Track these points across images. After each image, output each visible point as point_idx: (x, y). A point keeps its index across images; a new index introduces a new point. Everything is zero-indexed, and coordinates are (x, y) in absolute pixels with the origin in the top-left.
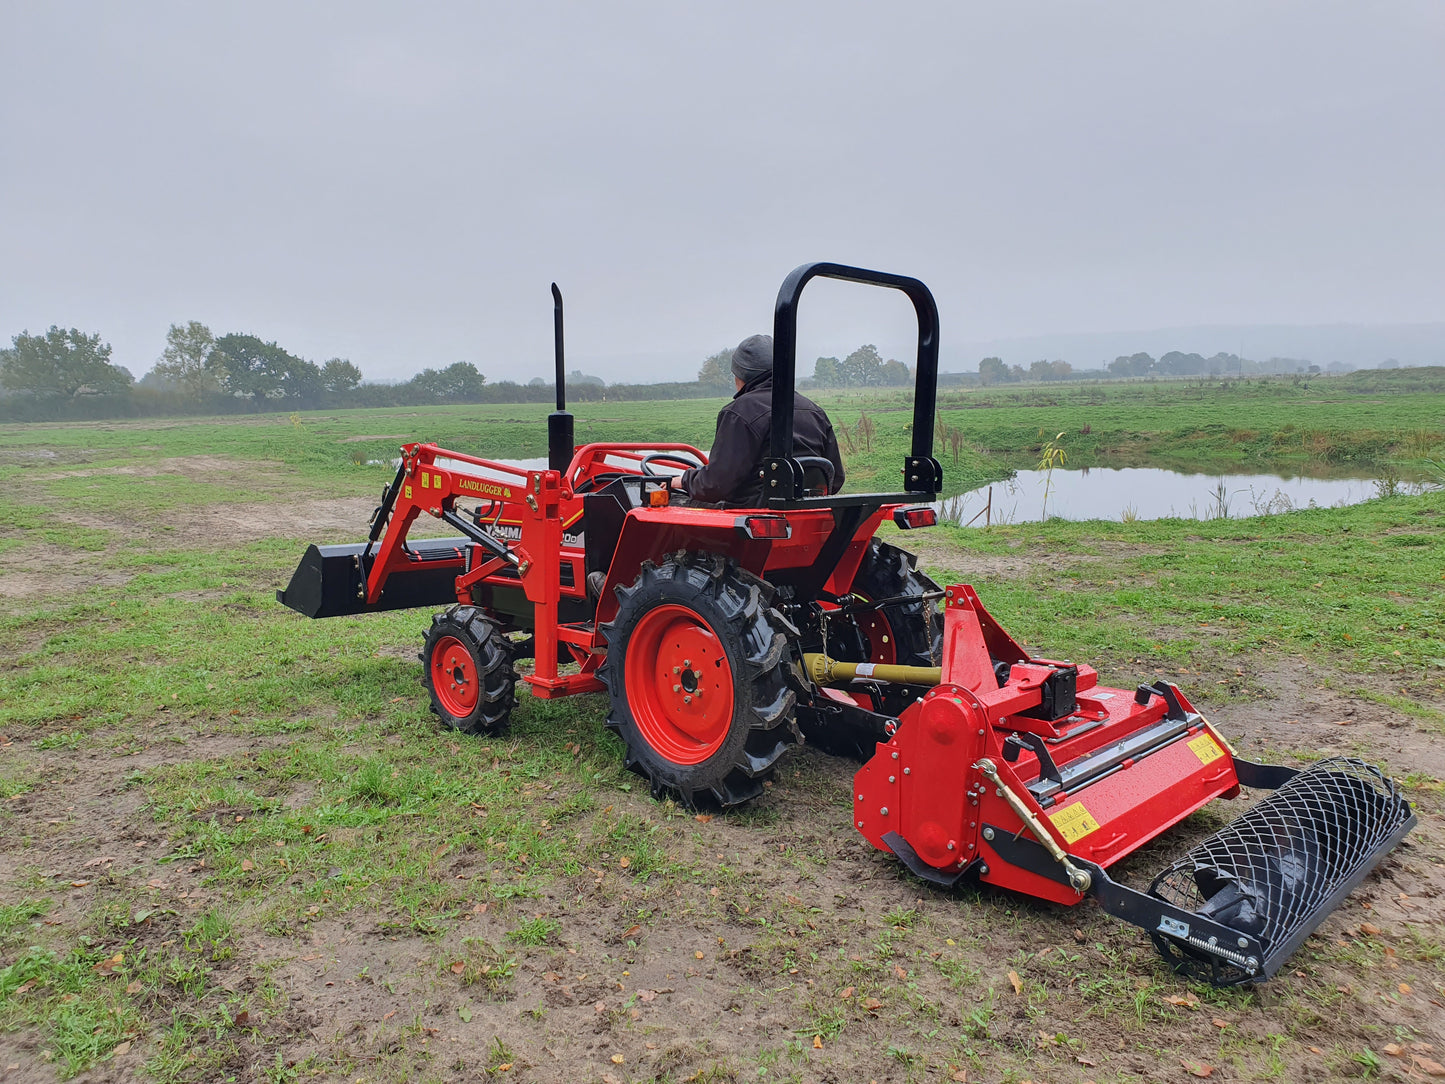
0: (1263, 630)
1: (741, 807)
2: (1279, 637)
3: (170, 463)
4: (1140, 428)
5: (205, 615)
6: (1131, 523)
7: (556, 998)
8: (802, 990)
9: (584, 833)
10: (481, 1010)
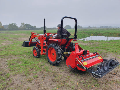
0: (109, 51)
1: (57, 66)
2: (110, 51)
3: (20, 34)
4: (101, 32)
5: (18, 47)
6: (99, 41)
7: (36, 83)
8: (58, 83)
9: (43, 67)
10: (29, 84)
